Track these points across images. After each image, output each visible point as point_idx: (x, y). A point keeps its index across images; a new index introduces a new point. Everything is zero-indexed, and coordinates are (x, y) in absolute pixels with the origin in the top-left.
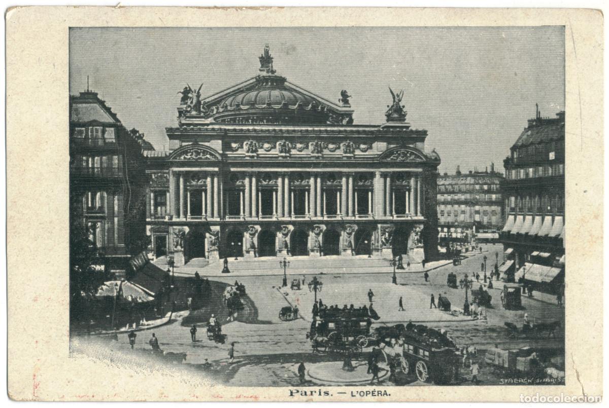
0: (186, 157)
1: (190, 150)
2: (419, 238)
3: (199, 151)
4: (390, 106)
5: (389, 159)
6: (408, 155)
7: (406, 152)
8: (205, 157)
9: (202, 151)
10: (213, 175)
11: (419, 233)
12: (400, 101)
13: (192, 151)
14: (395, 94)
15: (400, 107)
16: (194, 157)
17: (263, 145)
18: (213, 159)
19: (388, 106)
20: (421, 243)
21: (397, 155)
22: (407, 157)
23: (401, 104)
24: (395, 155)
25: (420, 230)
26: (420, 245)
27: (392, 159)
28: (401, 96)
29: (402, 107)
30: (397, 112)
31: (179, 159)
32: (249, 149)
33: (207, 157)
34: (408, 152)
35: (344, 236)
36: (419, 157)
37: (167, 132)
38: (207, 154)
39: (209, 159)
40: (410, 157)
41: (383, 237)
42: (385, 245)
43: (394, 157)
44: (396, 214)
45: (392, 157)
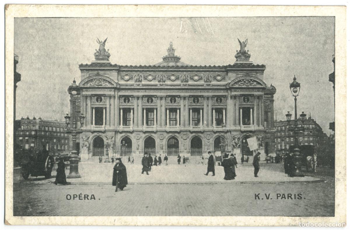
0: (91, 84)
1: (94, 79)
2: (260, 142)
3: (101, 80)
4: (239, 51)
5: (238, 85)
6: (251, 82)
7: (250, 80)
8: (105, 84)
9: (103, 80)
10: (110, 97)
11: (261, 139)
12: (245, 46)
13: (95, 80)
14: (242, 42)
15: (245, 51)
16: (97, 84)
17: (147, 76)
18: (111, 85)
19: (237, 51)
20: (262, 146)
21: (243, 82)
22: (251, 84)
23: (246, 49)
24: (242, 83)
25: (261, 137)
26: (261, 147)
27: (240, 85)
28: (246, 43)
29: (247, 51)
30: (243, 54)
31: (87, 86)
32: (137, 79)
33: (106, 84)
34: (251, 80)
35: (204, 141)
36: (259, 83)
37: (79, 67)
38: (106, 82)
39: (107, 85)
40: (253, 84)
41: (233, 141)
42: (235, 148)
43: (241, 83)
44: (243, 125)
45: (240, 84)
